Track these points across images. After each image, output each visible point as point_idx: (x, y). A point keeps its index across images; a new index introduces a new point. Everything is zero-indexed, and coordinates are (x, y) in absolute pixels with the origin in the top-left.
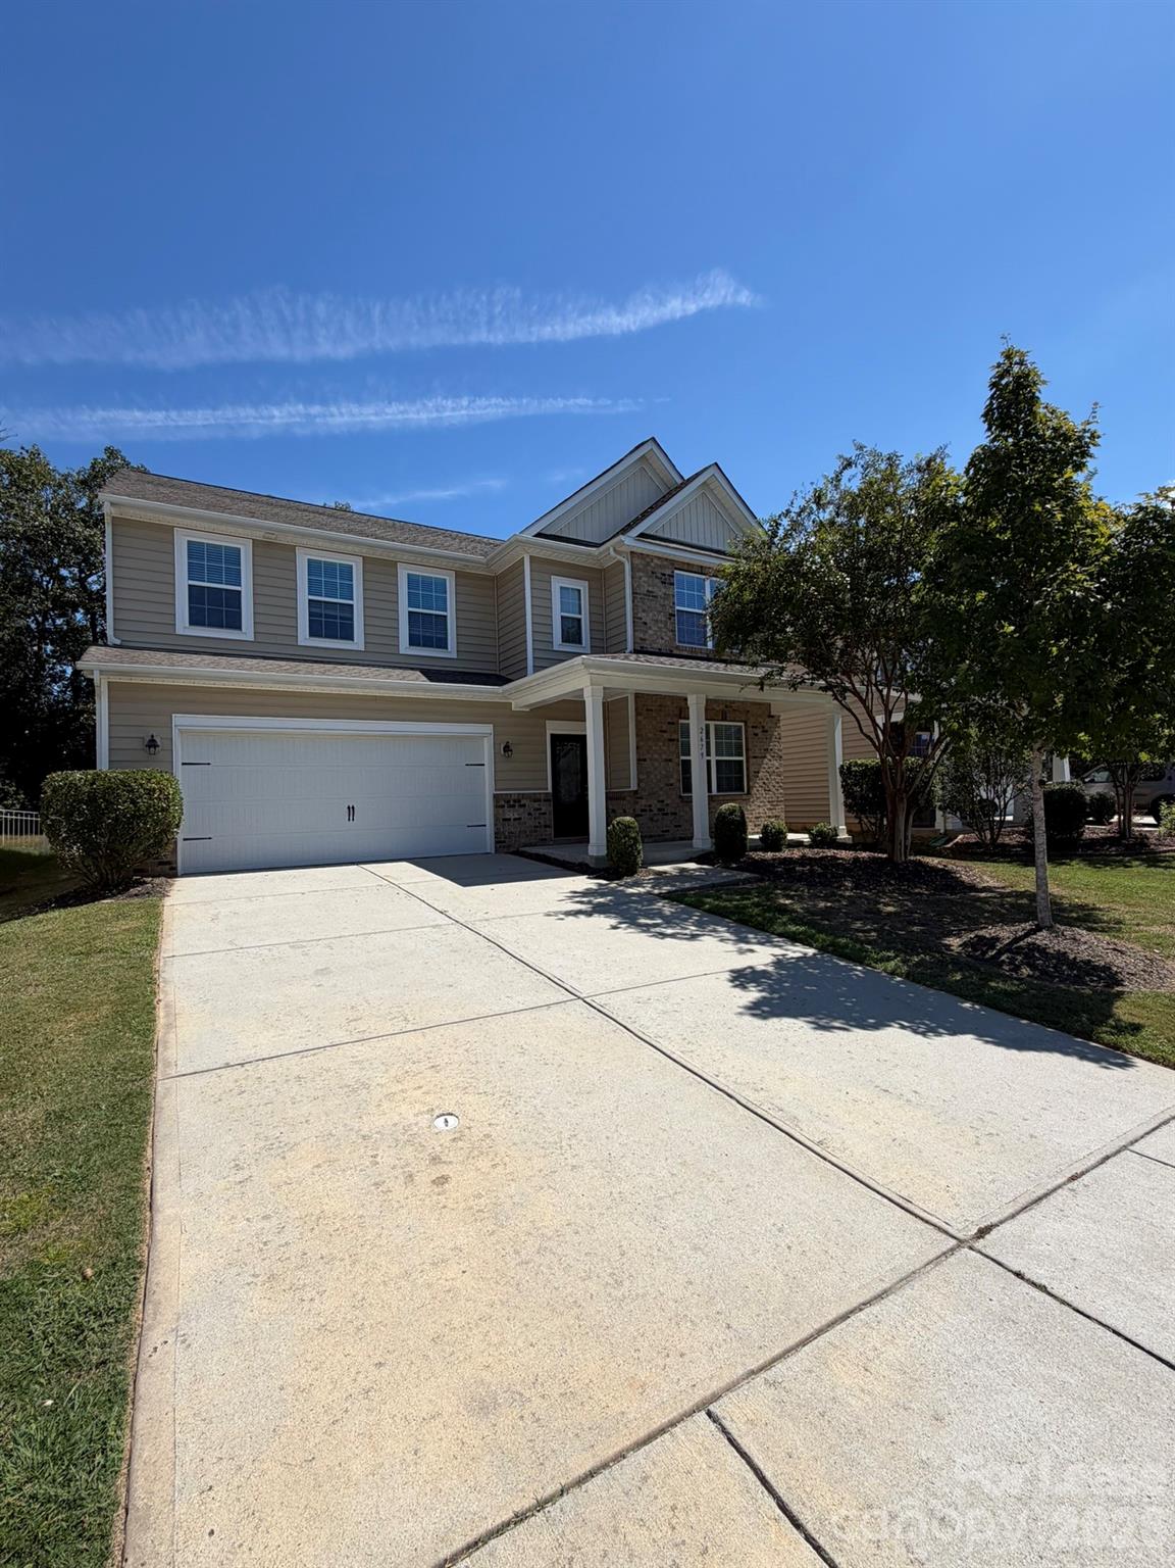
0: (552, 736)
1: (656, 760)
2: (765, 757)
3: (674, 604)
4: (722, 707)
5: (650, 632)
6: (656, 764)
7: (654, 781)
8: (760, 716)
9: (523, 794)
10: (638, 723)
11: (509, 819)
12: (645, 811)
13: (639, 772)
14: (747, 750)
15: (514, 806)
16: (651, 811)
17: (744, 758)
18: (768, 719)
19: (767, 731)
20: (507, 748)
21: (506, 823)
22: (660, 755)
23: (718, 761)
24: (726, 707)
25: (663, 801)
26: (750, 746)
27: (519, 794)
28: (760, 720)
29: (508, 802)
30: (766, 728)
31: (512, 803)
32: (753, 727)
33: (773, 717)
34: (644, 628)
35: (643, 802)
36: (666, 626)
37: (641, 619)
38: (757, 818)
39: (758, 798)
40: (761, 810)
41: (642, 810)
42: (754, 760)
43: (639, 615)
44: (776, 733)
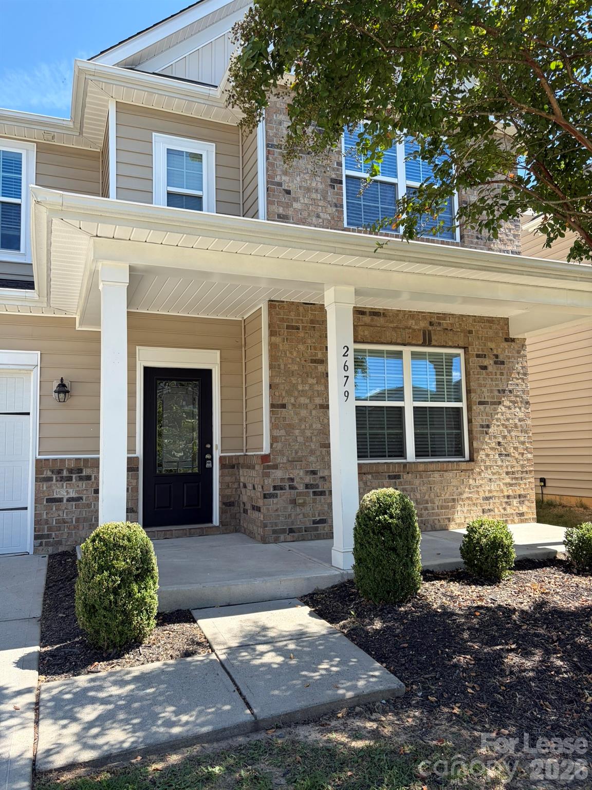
0: (147, 370)
1: (306, 406)
2: (500, 403)
3: (340, 164)
4: (423, 324)
5: (295, 205)
6: (304, 413)
7: (300, 439)
8: (491, 340)
9: (86, 460)
10: (273, 347)
11: (60, 500)
12: (281, 488)
13: (274, 426)
14: (469, 392)
15: (70, 479)
16: (292, 488)
17: (463, 405)
18: (506, 344)
19: (503, 363)
20: (63, 389)
21: (54, 506)
22: (311, 398)
23: (416, 409)
24: (431, 324)
25: (314, 473)
26: (473, 385)
27: (77, 459)
28: (491, 345)
29: (60, 472)
30: (501, 358)
31: (65, 473)
32: (478, 356)
33: (513, 340)
34: (284, 199)
35: (278, 474)
36: (325, 198)
37: (280, 184)
38: (487, 499)
39: (486, 468)
40: (493, 487)
41: (275, 488)
42: (482, 407)
43: (278, 179)
44: (519, 366)
